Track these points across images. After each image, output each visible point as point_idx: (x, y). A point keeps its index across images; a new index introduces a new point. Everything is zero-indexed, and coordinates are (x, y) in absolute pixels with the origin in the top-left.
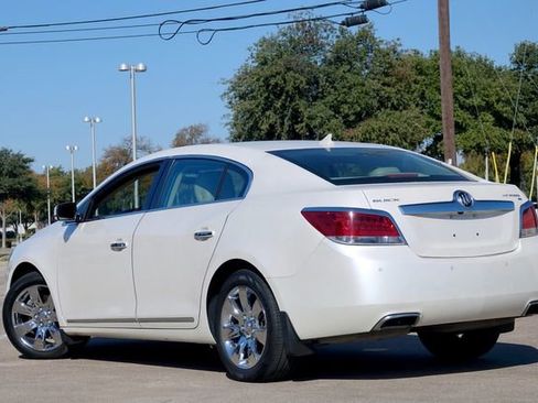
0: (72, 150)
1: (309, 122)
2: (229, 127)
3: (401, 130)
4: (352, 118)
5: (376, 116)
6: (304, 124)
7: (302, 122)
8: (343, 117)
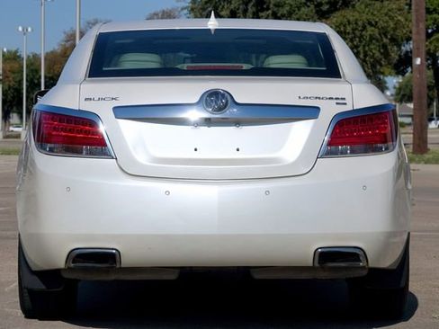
0: (25, 32)
1: (275, 9)
2: (186, 11)
3: (381, 24)
4: (325, 8)
5: (353, 6)
6: (270, 12)
7: (268, 9)
8: (316, 6)
